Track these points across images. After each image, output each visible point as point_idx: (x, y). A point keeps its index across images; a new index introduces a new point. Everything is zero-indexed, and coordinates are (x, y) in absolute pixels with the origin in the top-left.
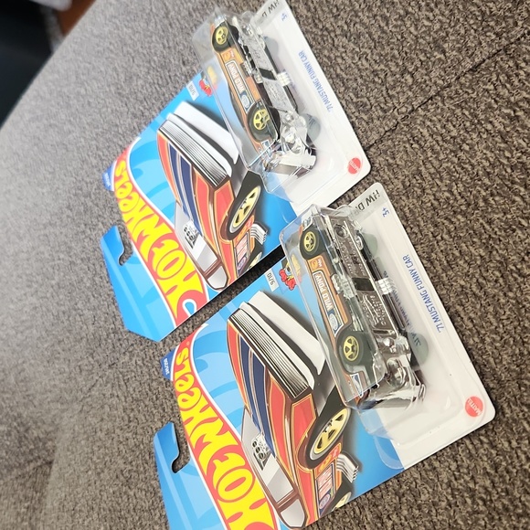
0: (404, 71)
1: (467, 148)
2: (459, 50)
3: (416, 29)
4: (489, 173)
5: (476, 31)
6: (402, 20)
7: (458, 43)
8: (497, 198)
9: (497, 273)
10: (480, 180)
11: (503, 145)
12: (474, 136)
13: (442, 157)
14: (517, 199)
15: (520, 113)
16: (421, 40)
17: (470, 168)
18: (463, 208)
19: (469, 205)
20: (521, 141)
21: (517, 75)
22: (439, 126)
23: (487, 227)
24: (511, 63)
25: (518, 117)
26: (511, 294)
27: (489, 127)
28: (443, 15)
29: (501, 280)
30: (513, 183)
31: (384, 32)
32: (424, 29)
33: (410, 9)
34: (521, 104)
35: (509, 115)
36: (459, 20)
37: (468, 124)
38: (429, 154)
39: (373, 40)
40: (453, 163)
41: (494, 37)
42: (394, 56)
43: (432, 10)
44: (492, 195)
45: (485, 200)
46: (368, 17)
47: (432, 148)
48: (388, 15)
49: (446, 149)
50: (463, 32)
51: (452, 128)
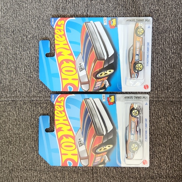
0: (157, 89)
1: (160, 120)
2: (171, 94)
3: (165, 80)
4: (162, 129)
5: (177, 92)
6: (163, 75)
7: (172, 92)
8: (160, 136)
9: (152, 153)
10: (159, 129)
11: (168, 125)
12: (163, 118)
13: (154, 118)
14: (164, 139)
15: (175, 120)
16: (165, 84)
17: (158, 125)
18: (152, 133)
19: (154, 133)
20: (172, 126)
21: (179, 110)
22: (157, 110)
23: (155, 141)
24: (180, 106)
25: (174, 120)
26: (152, 159)
27: (167, 118)
28: (173, 82)
29: (152, 155)
30: (165, 135)
31: (157, 74)
32: (167, 82)
33: (167, 73)
34: (176, 118)
35: (173, 118)
36: (175, 86)
37: (163, 114)
38: (151, 115)
39: (154, 74)
40: (155, 121)
41: (180, 97)
42: (156, 83)
43: (171, 78)
44: (160, 134)
45: (158, 135)
46: (156, 66)
47: (153, 114)
48: (161, 70)
49: (155, 116)
50: (175, 90)
51: (159, 112)
